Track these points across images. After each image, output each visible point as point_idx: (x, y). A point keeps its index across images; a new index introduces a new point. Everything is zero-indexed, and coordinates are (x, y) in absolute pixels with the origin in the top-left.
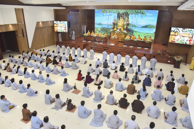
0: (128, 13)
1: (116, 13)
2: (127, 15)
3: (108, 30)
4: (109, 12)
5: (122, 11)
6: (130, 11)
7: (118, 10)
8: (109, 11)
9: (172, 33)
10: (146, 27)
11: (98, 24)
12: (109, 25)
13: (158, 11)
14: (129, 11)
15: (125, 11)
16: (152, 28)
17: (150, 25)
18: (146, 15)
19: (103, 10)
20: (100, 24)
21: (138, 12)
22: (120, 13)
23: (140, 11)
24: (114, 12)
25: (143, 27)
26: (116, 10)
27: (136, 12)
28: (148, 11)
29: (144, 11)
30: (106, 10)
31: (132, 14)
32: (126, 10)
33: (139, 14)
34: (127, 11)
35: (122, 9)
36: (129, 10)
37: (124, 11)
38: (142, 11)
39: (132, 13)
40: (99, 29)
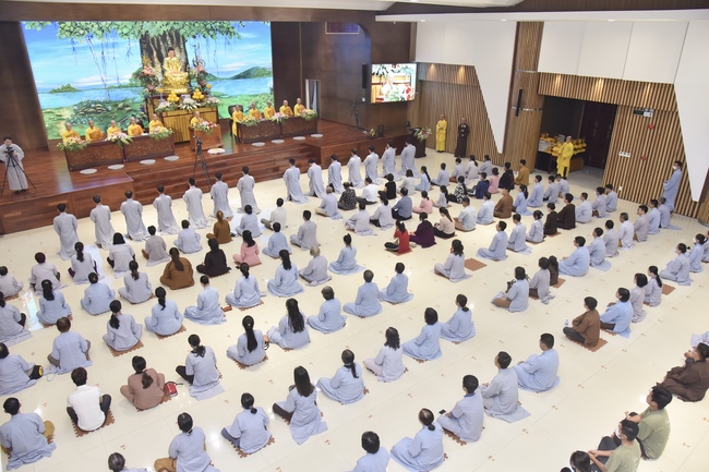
0: (182, 32)
1: (132, 36)
2: (178, 41)
3: (110, 108)
4: (100, 32)
5: (155, 28)
6: (186, 28)
7: (139, 23)
8: (100, 28)
9: (375, 79)
10: (246, 75)
11: (55, 91)
12: (112, 87)
13: (269, 24)
14: (183, 28)
15: (169, 28)
16: (263, 75)
17: (257, 68)
18: (239, 37)
19: (68, 23)
20: (68, 89)
21: (212, 29)
22: (152, 35)
23: (218, 24)
24: (125, 31)
25: (238, 77)
26: (129, 24)
27: (208, 30)
28: (244, 23)
29: (232, 23)
30: (83, 23)
31: (194, 37)
32: (172, 22)
33: (219, 35)
34: (176, 27)
35: (156, 20)
36: (181, 23)
37: (165, 28)
38: (225, 24)
39: (194, 33)
40: (67, 114)
